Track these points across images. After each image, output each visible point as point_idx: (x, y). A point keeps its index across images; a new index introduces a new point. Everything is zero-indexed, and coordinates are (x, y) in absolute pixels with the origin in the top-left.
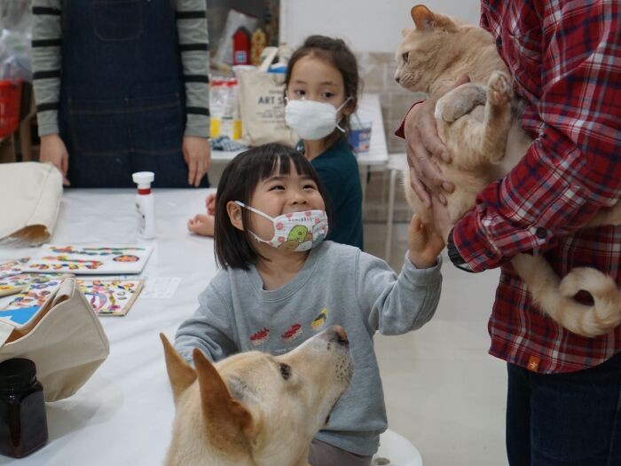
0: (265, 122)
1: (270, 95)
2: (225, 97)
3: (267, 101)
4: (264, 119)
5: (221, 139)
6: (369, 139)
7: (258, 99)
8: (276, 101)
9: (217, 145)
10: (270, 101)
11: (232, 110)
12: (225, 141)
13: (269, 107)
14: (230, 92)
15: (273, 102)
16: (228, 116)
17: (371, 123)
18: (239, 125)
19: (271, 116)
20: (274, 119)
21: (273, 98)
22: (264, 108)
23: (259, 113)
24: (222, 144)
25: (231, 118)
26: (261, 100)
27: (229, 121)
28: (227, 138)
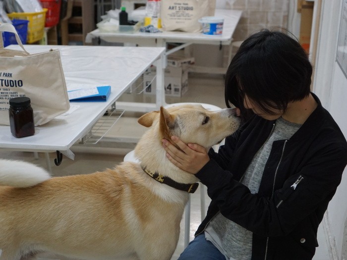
0: (172, 19)
1: (174, 5)
2: (154, 7)
3: (173, 8)
4: (171, 17)
5: (149, 26)
6: (222, 28)
7: (168, 7)
8: (178, 8)
9: (147, 29)
10: (174, 8)
11: (157, 13)
12: (151, 28)
13: (174, 11)
14: (157, 4)
15: (176, 9)
16: (155, 16)
17: (223, 20)
18: (160, 21)
19: (174, 16)
20: (176, 17)
21: (176, 7)
22: (171, 12)
23: (169, 14)
24: (150, 29)
25: (156, 17)
26: (170, 8)
27: (156, 18)
28: (152, 26)
